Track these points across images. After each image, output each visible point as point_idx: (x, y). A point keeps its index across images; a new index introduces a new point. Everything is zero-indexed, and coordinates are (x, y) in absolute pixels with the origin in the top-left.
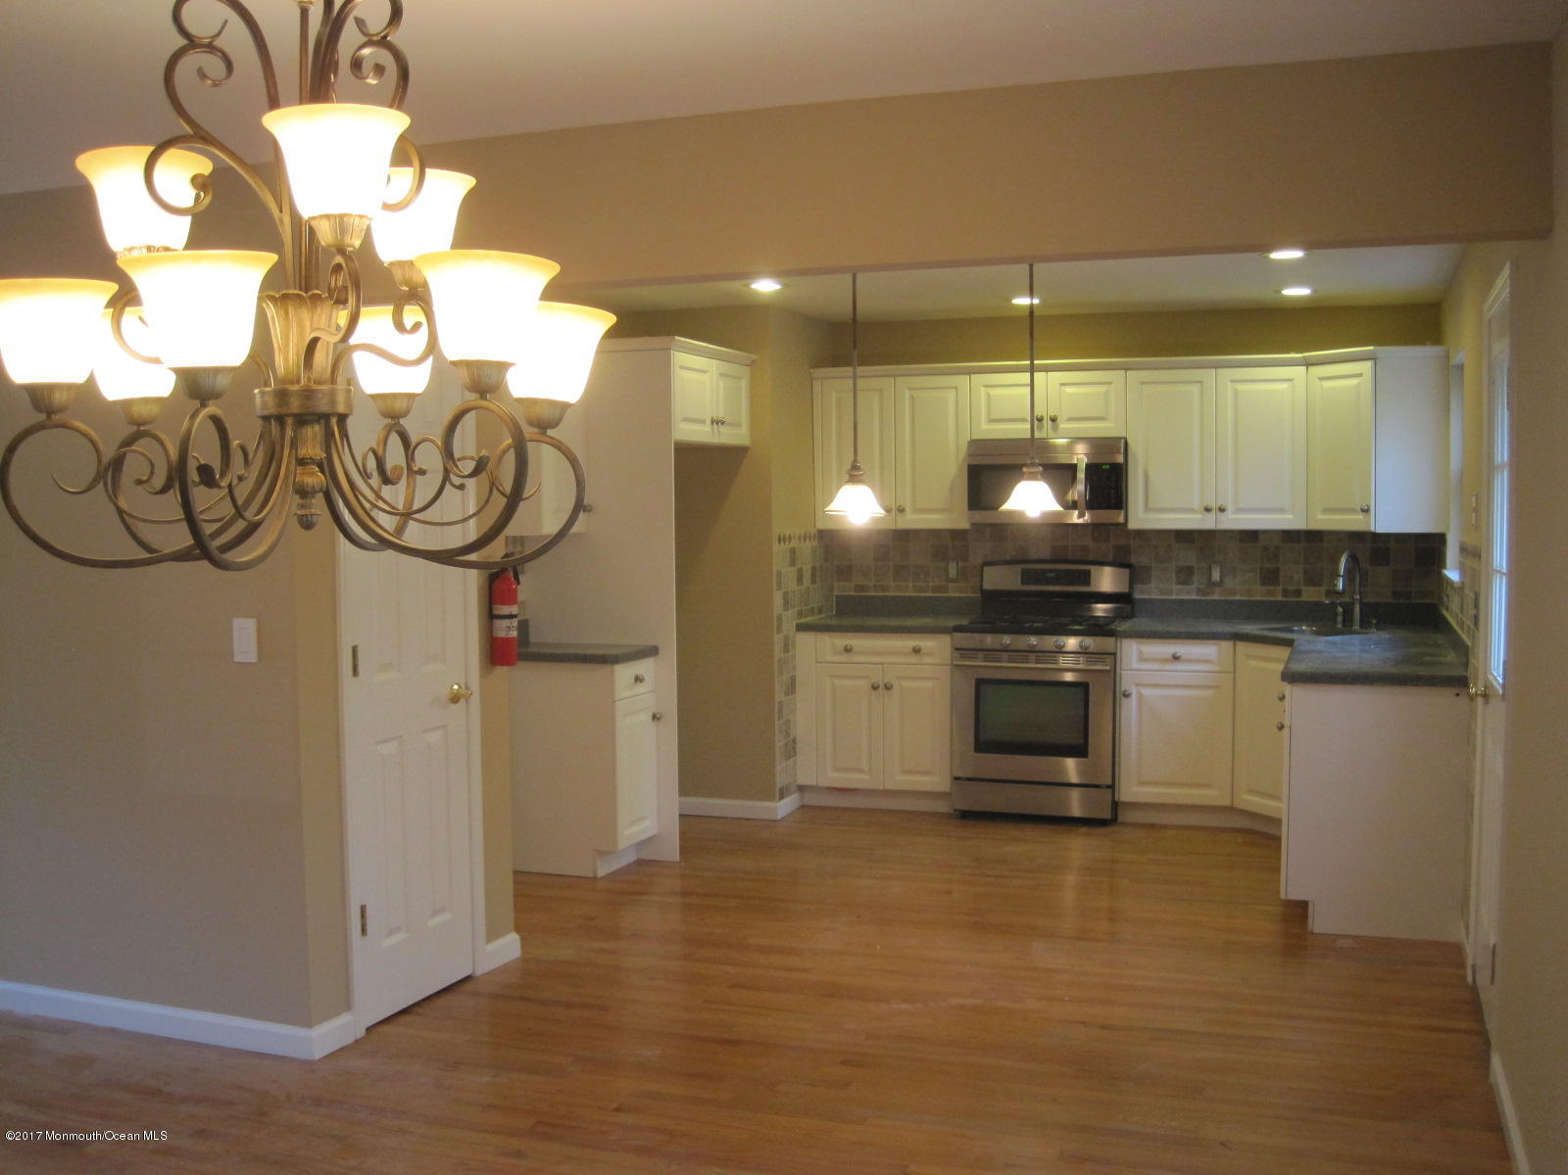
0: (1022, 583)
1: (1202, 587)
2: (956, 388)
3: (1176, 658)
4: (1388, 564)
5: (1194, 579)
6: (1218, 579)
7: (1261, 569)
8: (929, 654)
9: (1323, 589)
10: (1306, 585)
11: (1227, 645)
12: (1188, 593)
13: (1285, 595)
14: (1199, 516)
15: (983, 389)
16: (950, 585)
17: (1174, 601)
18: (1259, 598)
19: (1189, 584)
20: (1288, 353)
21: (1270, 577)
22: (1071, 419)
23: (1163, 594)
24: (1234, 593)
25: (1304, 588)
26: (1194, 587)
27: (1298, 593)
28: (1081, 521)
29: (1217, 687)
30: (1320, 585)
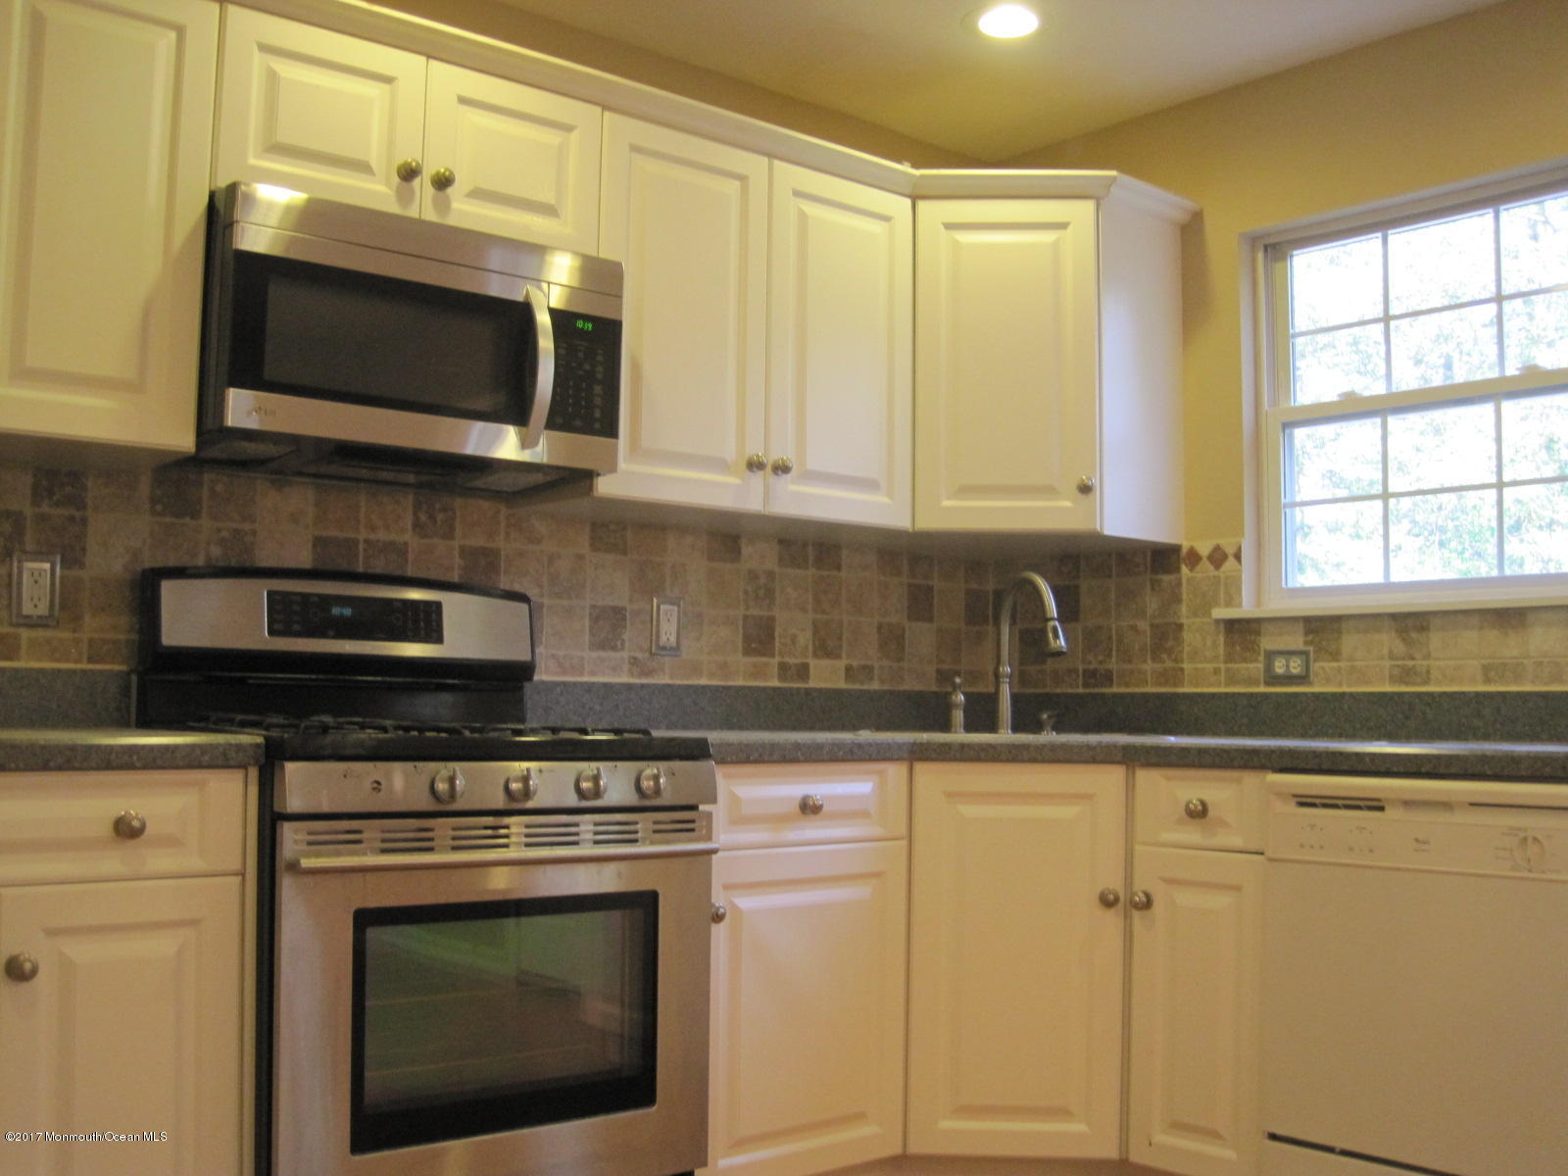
0: (271, 632)
1: (639, 655)
2: (180, 31)
3: (809, 808)
4: (930, 620)
5: (626, 636)
6: (673, 639)
7: (746, 618)
8: (170, 842)
9: (842, 664)
10: (816, 655)
11: (895, 772)
12: (614, 669)
13: (782, 677)
14: (734, 480)
15: (258, 57)
16: (25, 634)
17: (589, 688)
18: (740, 682)
19: (614, 648)
20: (899, 161)
21: (760, 638)
22: (478, 194)
23: (564, 672)
24: (696, 670)
25: (812, 662)
26: (625, 654)
27: (803, 671)
28: (525, 456)
29: (877, 875)
30: (838, 657)
